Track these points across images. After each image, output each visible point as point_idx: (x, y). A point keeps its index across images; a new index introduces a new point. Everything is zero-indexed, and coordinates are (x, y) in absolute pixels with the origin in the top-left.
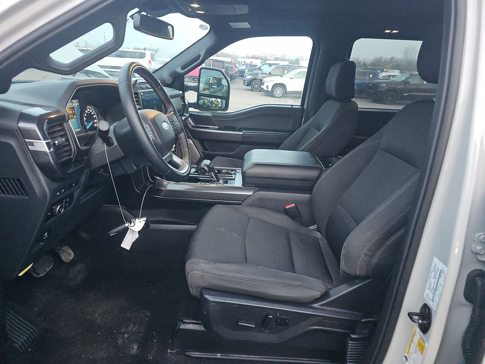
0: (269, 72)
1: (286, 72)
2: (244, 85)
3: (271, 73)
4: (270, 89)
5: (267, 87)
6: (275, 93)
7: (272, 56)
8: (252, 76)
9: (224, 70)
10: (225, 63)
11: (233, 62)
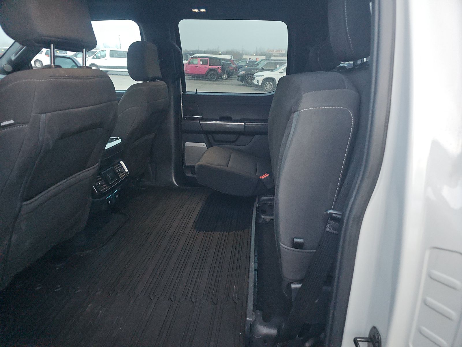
0: (261, 67)
1: (278, 66)
2: (238, 80)
3: (263, 68)
4: (260, 84)
5: (258, 81)
6: (265, 88)
7: (278, 52)
8: (245, 72)
9: (220, 67)
10: (221, 60)
11: (233, 59)
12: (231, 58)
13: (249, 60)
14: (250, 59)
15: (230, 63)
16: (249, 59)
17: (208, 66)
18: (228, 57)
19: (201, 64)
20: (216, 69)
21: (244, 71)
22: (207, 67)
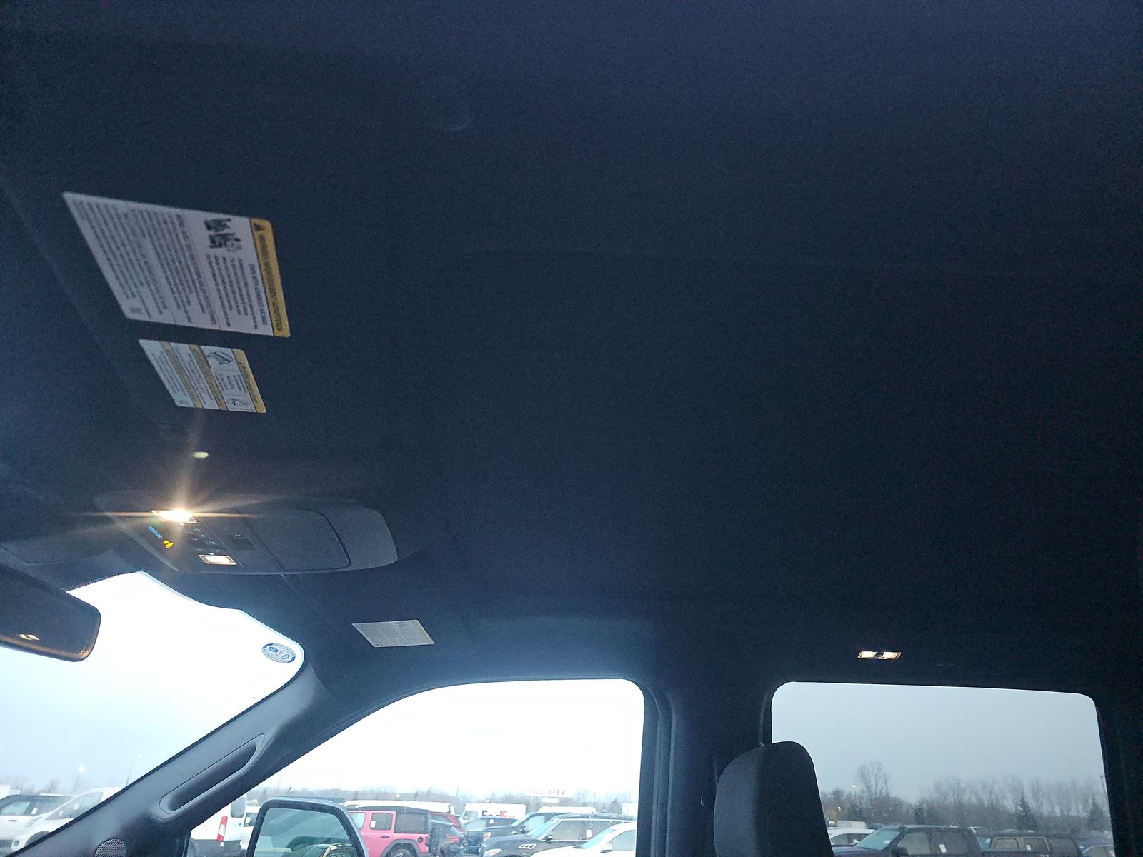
0: (545, 836)
1: (589, 833)
3: (550, 837)
7: (554, 795)
8: (500, 850)
9: (427, 835)
10: (429, 816)
11: (453, 812)
12: (449, 812)
13: (483, 815)
14: (485, 813)
15: (451, 824)
16: (483, 812)
17: (390, 833)
18: (441, 808)
19: (371, 828)
20: (412, 843)
21: (496, 848)
22: (387, 837)
